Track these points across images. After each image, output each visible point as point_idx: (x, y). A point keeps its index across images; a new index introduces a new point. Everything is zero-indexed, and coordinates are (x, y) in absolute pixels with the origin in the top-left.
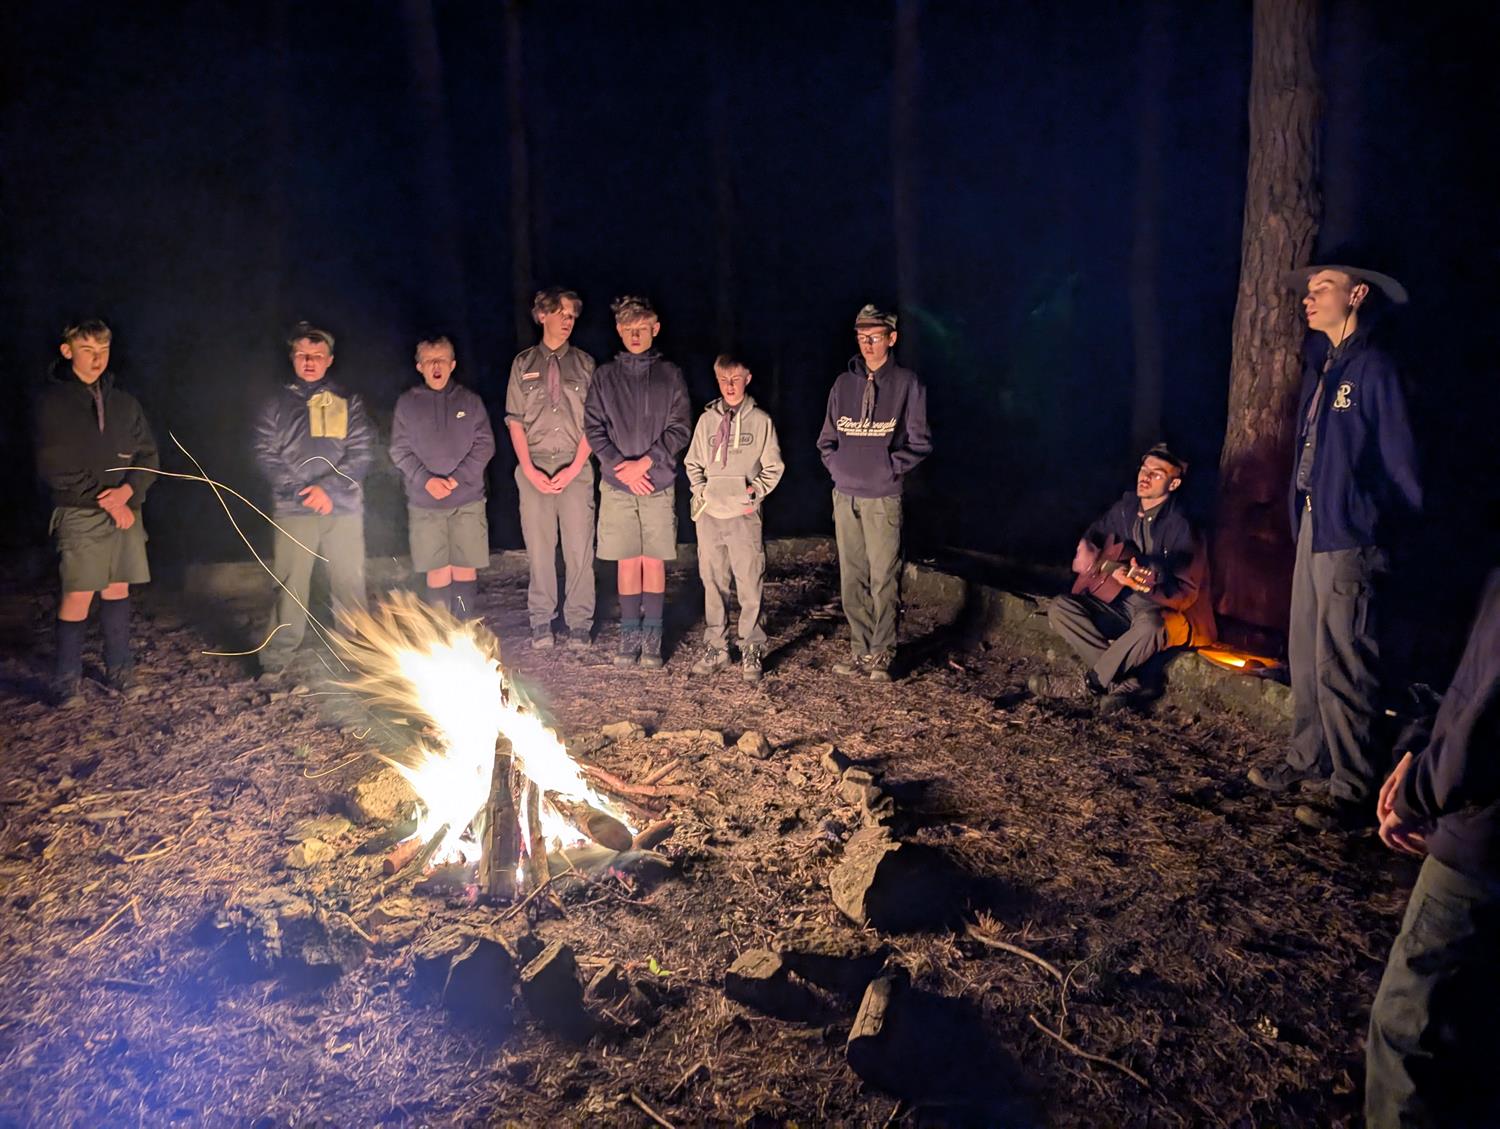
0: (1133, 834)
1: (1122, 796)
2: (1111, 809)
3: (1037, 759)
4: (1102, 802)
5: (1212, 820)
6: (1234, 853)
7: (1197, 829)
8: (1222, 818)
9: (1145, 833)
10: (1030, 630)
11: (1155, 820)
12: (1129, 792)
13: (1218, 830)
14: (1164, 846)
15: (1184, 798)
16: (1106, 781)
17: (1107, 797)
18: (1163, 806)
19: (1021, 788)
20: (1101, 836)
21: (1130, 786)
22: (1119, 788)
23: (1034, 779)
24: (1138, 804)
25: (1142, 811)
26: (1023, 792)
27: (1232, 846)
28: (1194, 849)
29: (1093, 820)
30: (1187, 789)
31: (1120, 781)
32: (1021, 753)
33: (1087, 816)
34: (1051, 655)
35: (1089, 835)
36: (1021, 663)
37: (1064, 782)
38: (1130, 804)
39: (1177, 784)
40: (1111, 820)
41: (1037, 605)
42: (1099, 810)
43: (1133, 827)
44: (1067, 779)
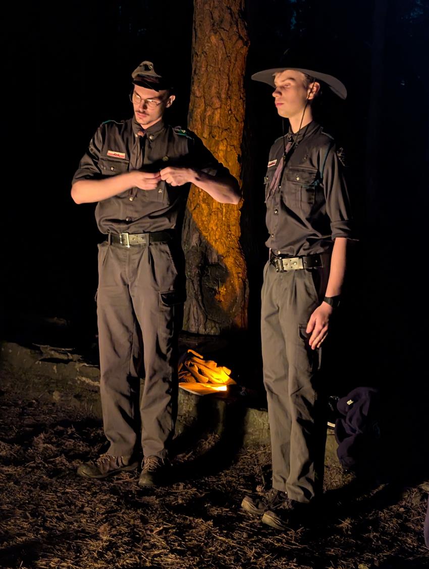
0: (145, 548)
1: (130, 516)
2: (124, 529)
3: (56, 492)
4: (116, 524)
5: (203, 526)
6: (224, 552)
7: (192, 535)
8: (211, 523)
9: (154, 546)
10: (37, 376)
11: (160, 533)
12: (136, 511)
13: (209, 534)
14: (170, 555)
15: (178, 509)
16: (116, 504)
17: (119, 518)
18: (164, 519)
19: (45, 521)
20: (119, 555)
21: (136, 506)
22: (128, 509)
23: (55, 511)
24: (145, 521)
25: (149, 526)
26: (48, 524)
27: (221, 546)
28: (193, 555)
29: (110, 541)
30: (180, 502)
31: (127, 502)
32: (41, 488)
33: (105, 538)
34: (56, 396)
35: (109, 555)
36: (31, 405)
37: (81, 510)
38: (138, 522)
39: (172, 498)
40: (126, 539)
41: (41, 353)
42: (114, 532)
43: (144, 542)
44: (83, 506)
